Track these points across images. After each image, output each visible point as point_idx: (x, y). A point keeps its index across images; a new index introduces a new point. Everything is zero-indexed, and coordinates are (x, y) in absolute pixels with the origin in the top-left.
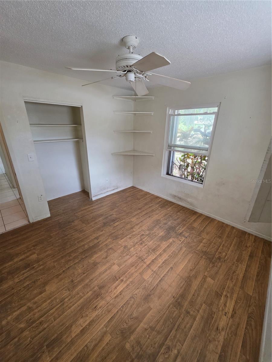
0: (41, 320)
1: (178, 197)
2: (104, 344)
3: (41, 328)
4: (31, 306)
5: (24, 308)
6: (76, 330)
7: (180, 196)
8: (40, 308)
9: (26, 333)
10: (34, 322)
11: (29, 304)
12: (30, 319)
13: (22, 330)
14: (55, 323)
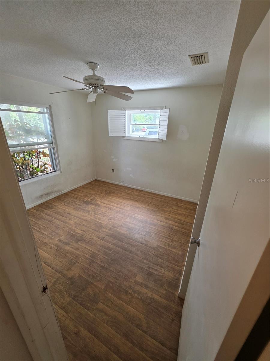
0: (168, 237)
1: (45, 194)
2: (160, 215)
3: (170, 235)
4: (167, 246)
5: (170, 249)
6: (163, 224)
7: (46, 192)
8: (165, 241)
9: (176, 240)
10: (171, 240)
11: (168, 248)
12: (171, 242)
13: (176, 241)
14: (166, 231)
